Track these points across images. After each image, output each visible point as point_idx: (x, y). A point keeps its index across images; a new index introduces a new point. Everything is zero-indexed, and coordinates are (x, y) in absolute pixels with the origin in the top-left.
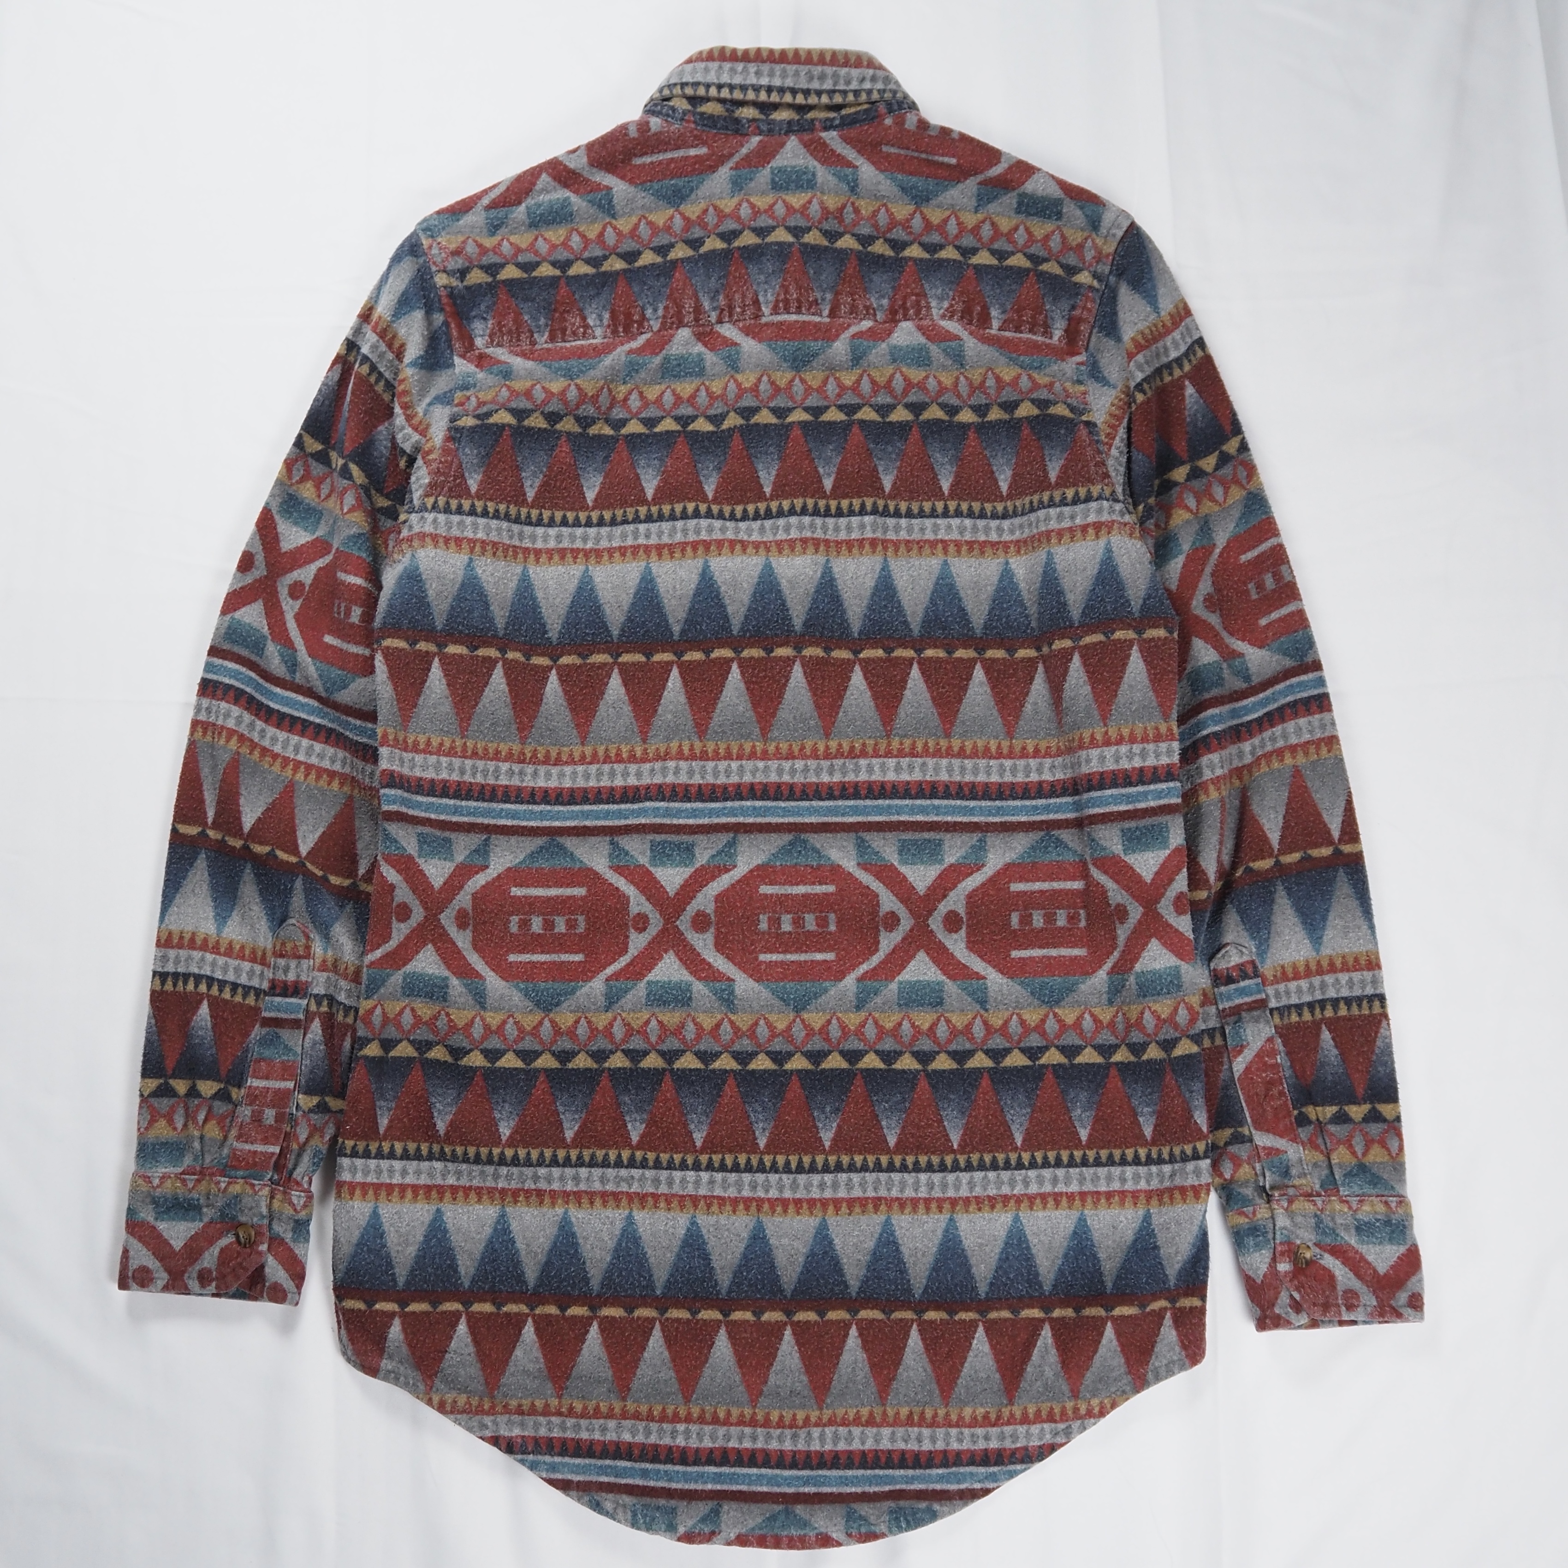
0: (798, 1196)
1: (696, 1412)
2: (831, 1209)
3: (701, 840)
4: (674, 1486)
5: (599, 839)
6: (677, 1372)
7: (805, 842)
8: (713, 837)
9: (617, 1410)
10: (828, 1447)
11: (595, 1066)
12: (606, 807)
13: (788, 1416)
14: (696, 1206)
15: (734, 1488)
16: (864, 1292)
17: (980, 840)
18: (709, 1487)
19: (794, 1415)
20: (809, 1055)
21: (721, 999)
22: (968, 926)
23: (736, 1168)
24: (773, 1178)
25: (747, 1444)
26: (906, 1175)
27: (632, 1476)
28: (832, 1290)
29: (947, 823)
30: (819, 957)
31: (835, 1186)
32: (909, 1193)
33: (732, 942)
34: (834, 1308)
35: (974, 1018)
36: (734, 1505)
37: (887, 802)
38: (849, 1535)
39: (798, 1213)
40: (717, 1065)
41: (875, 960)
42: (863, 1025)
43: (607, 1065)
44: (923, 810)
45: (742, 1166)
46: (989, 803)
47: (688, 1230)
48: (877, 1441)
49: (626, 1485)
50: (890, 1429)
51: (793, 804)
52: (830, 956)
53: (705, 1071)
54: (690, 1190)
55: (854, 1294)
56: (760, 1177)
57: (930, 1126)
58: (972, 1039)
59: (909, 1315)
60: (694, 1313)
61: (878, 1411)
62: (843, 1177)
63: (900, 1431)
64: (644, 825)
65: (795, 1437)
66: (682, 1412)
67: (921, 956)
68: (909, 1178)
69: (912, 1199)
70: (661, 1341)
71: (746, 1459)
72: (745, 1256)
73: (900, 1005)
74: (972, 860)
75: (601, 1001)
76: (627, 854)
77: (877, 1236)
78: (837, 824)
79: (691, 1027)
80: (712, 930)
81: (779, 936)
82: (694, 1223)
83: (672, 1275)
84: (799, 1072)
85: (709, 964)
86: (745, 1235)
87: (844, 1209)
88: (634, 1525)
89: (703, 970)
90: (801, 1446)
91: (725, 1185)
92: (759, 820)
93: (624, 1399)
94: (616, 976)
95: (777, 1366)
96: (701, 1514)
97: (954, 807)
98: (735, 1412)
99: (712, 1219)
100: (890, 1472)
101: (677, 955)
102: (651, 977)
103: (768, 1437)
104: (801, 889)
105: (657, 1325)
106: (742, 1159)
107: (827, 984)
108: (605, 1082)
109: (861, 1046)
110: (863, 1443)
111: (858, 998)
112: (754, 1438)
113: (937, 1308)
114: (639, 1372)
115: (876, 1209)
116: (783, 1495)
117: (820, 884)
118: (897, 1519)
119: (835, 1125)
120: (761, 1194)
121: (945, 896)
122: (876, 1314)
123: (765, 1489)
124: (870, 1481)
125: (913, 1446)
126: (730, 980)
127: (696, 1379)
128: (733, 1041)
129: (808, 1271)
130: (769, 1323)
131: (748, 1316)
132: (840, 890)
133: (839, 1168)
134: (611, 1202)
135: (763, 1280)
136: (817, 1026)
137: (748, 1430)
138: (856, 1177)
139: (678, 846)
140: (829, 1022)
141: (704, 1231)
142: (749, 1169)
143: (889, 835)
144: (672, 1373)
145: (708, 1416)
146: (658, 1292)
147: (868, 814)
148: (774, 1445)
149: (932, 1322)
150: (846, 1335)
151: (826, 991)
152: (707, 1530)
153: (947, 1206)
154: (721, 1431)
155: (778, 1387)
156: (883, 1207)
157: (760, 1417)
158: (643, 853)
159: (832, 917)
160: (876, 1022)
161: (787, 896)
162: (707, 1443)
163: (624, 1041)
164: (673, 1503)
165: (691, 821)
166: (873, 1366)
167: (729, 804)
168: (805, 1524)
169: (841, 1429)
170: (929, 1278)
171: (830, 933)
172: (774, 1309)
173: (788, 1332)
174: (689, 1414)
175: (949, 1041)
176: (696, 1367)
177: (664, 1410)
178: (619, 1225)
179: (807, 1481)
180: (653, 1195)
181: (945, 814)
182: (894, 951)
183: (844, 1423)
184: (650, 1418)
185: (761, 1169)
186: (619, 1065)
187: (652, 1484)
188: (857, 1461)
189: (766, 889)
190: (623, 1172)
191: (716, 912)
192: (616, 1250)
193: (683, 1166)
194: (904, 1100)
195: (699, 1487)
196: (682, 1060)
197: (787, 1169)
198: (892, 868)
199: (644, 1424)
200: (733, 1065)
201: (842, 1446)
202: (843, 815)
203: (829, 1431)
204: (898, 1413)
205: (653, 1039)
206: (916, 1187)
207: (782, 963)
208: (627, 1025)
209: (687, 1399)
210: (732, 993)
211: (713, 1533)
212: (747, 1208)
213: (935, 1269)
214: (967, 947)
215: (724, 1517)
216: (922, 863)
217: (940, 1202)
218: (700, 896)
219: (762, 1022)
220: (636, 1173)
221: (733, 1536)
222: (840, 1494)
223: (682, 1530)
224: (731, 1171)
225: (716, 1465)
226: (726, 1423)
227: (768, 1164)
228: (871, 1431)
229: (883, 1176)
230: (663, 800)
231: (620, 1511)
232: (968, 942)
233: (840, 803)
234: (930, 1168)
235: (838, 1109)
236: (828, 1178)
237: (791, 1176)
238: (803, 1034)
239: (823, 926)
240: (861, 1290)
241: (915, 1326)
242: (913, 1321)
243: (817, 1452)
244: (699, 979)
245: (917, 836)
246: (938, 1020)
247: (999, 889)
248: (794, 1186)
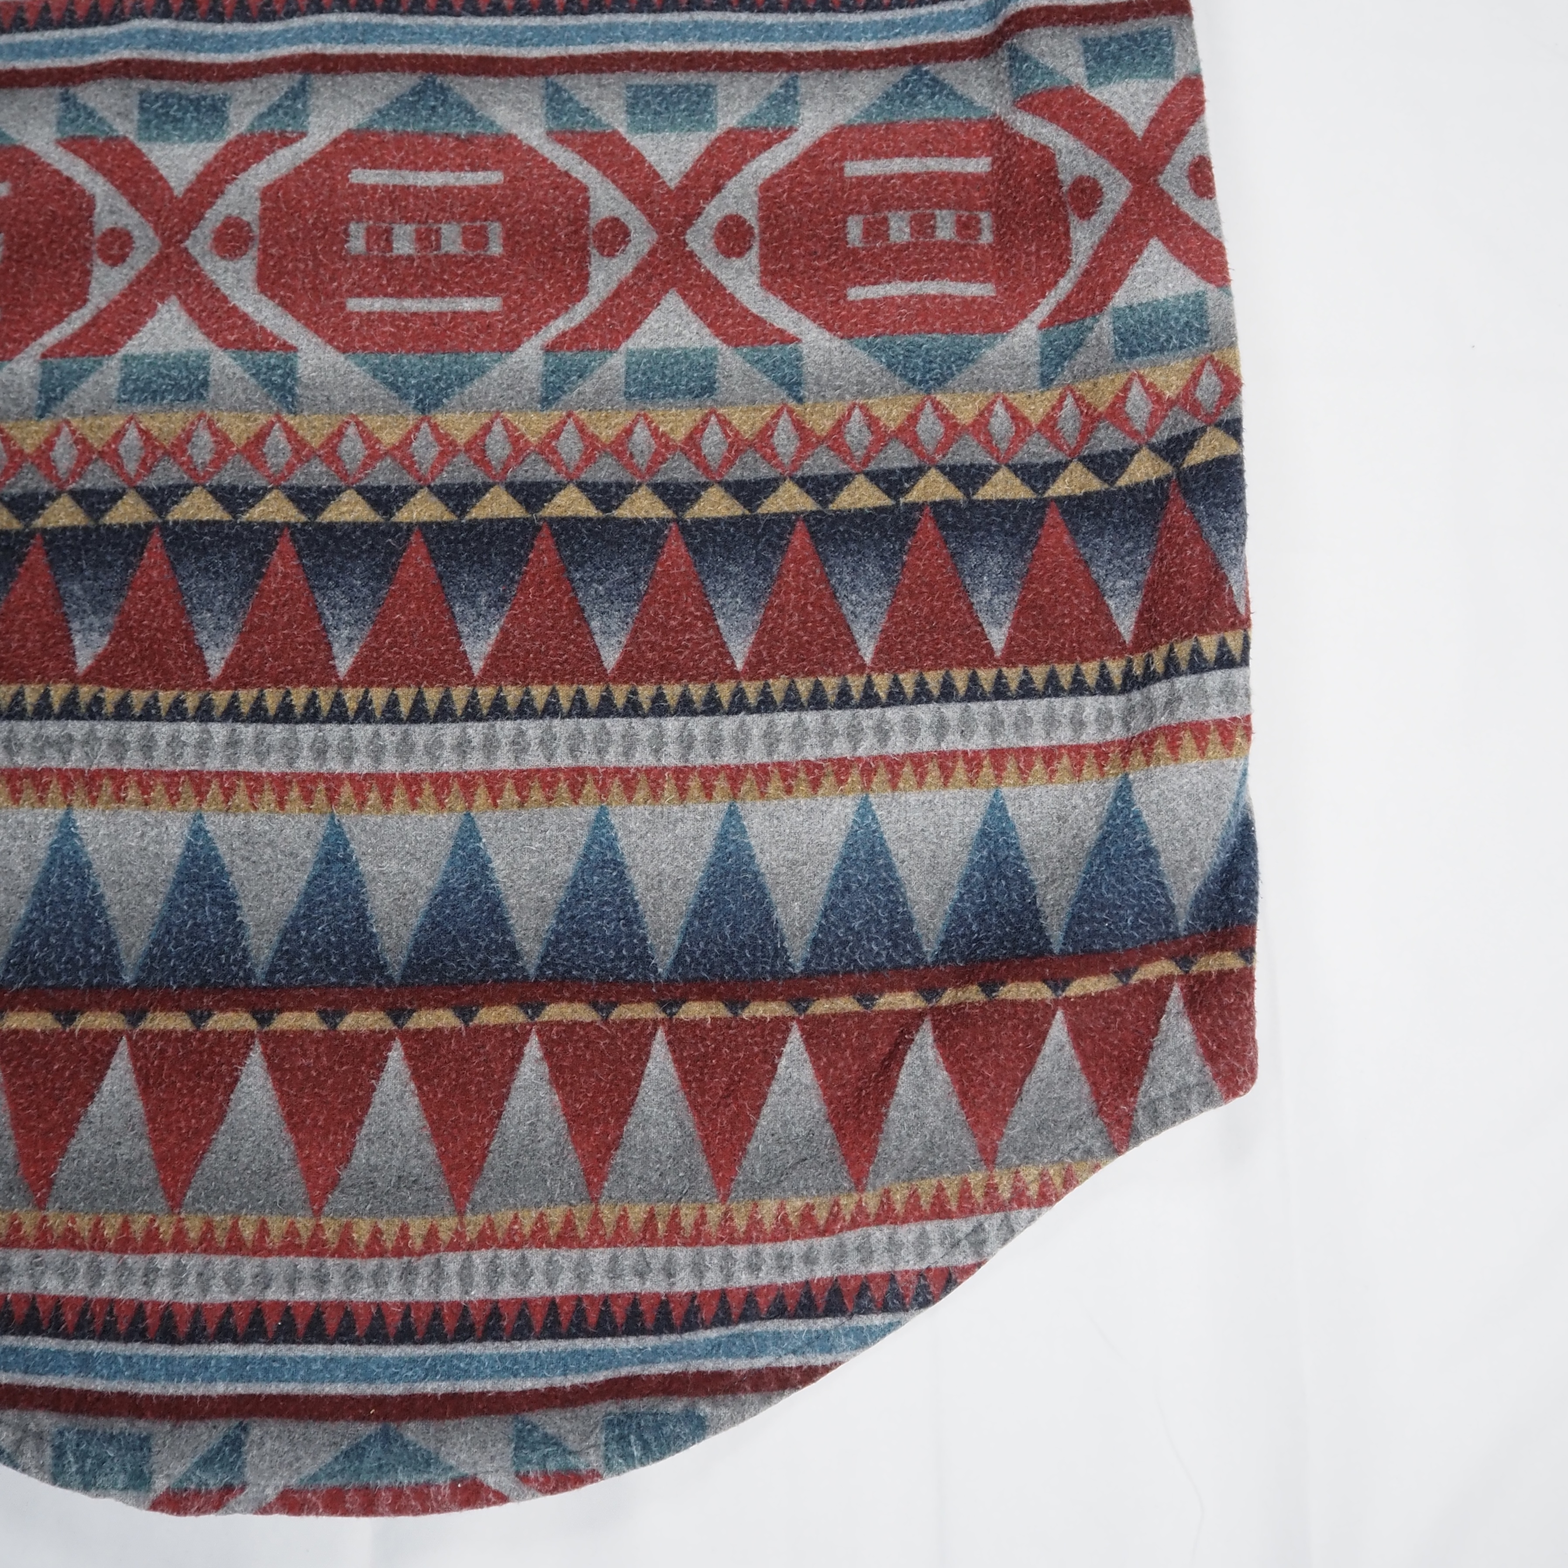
0: (412, 768)
1: (194, 1227)
2: (481, 796)
3: (242, 90)
4: (145, 1388)
5: (40, 92)
6: (156, 1143)
7: (444, 90)
8: (263, 83)
9: (28, 1228)
10: (477, 1293)
11: (16, 525)
12: (57, 34)
13: (390, 1230)
14: (201, 795)
15: (274, 1388)
16: (552, 965)
17: (786, 85)
18: (220, 1388)
19: (404, 1228)
20: (445, 494)
21: (267, 383)
22: (764, 243)
23: (285, 715)
24: (362, 732)
25: (307, 1294)
26: (636, 722)
27: (59, 1370)
28: (485, 963)
29: (722, 54)
30: (469, 305)
31: (490, 746)
32: (642, 758)
33: (292, 275)
34: (491, 1002)
35: (777, 416)
36: (274, 1426)
37: (606, 18)
38: (524, 1479)
39: (415, 805)
40: (256, 513)
41: (581, 311)
42: (555, 434)
43: (39, 523)
44: (675, 32)
45: (298, 710)
46: (801, 18)
47: (189, 846)
48: (581, 1278)
49: (45, 1390)
50: (609, 1252)
51: (421, 20)
52: (491, 304)
53: (232, 525)
54: (189, 761)
55: (532, 971)
56: (334, 732)
57: (689, 627)
58: (772, 457)
59: (647, 1011)
60: (199, 1019)
61: (582, 1213)
62: (506, 728)
63: (629, 1255)
64: (127, 63)
65: (408, 1273)
66: (166, 1228)
67: (672, 301)
68: (643, 728)
69: (648, 771)
70: (130, 1080)
71: (301, 1325)
72: (307, 897)
73: (629, 396)
74: (770, 120)
75: (31, 397)
76: (91, 114)
77: (579, 850)
78: (506, 60)
79: (204, 438)
80: (253, 252)
81: (388, 263)
82: (198, 831)
83: (156, 943)
84: (425, 526)
85: (245, 317)
86: (308, 854)
87: (509, 795)
88: (58, 1477)
89: (232, 328)
90: (421, 1293)
91: (261, 751)
92: (354, 49)
93: (41, 1204)
94: (63, 348)
95: (370, 1125)
96: (203, 1450)
97: (735, 26)
98: (277, 1225)
99: (236, 822)
100: (607, 1343)
101: (184, 303)
102: (133, 347)
103: (352, 1277)
104: (435, 179)
105: (123, 1047)
106: (299, 697)
107: (485, 357)
108: (36, 557)
109: (551, 475)
110: (551, 1283)
111: (546, 384)
112: (322, 1280)
113: (706, 994)
114: (74, 1145)
115: (576, 793)
116: (380, 1402)
117: (474, 169)
118: (622, 1439)
119: (495, 629)
120: (335, 766)
121: (717, 189)
122: (582, 1013)
123: (340, 1389)
124: (563, 1363)
125: (656, 1285)
126: (286, 347)
127: (196, 1158)
128: (291, 467)
129: (435, 924)
130: (355, 1036)
131: (311, 1021)
132: (512, 180)
133: (499, 710)
134: (30, 794)
135: (340, 945)
136: (462, 438)
137: (306, 1263)
138: (532, 728)
139: (196, 103)
140: (487, 429)
141: (222, 849)
142: (312, 715)
143: (608, 78)
144: (145, 1147)
145: (220, 1236)
146: (128, 978)
147: (569, 42)
148: (364, 1293)
149: (695, 1025)
150: (518, 1057)
151: (482, 370)
152: (214, 1483)
153: (721, 784)
154: (249, 1267)
155: (375, 1168)
156: (589, 789)
157: (330, 1234)
158: (124, 115)
159: (495, 230)
160: (581, 429)
161: (405, 190)
162: (219, 1295)
163: (75, 474)
164: (142, 1426)
165: (223, 58)
166: (573, 1118)
167: (296, 22)
168: (429, 1461)
169: (505, 1253)
170: (687, 933)
171: (491, 259)
172: (365, 1007)
173: (396, 1056)
174: (180, 1232)
175: (728, 462)
176: (197, 1133)
177: (126, 1225)
178: (44, 840)
179: (431, 1370)
180: (112, 773)
181: (718, 37)
182: (616, 294)
183: (513, 1241)
184: (98, 1243)
185: (338, 715)
186: (65, 521)
187: (99, 1385)
188: (537, 1320)
189: (363, 176)
190: (52, 728)
191: (262, 218)
192: (38, 892)
193: (177, 713)
194: (636, 577)
195: (198, 1389)
196: (185, 504)
197: (391, 715)
198: (614, 138)
199: (87, 1255)
200: (288, 513)
201: (506, 1291)
202: (520, 43)
203: (480, 1259)
204: (623, 1217)
205: (131, 467)
206: (658, 746)
207: (394, 316)
208: (81, 441)
209: (175, 1202)
210: (291, 373)
211: (228, 1490)
212: (308, 796)
213: (699, 913)
214: (763, 284)
215: (251, 1454)
216: (673, 126)
217: (708, 775)
218: (232, 192)
219: (351, 430)
220: (77, 728)
221: (271, 1493)
222: (501, 1395)
223: (161, 1484)
224: (275, 720)
225: (235, 1341)
226: (259, 1249)
227: (352, 705)
228: (567, 1257)
229: (589, 725)
230: (166, 15)
231: (29, 1449)
232: (764, 272)
233: (515, 21)
234: (686, 707)
235: (502, 599)
236: (475, 730)
237: (399, 729)
238: (434, 452)
239: (476, 246)
240: (546, 961)
241: (660, 1034)
242: (656, 1023)
243: (454, 1305)
244: (225, 345)
245: (663, 79)
246: (705, 421)
247: (822, 173)
248: (405, 748)
